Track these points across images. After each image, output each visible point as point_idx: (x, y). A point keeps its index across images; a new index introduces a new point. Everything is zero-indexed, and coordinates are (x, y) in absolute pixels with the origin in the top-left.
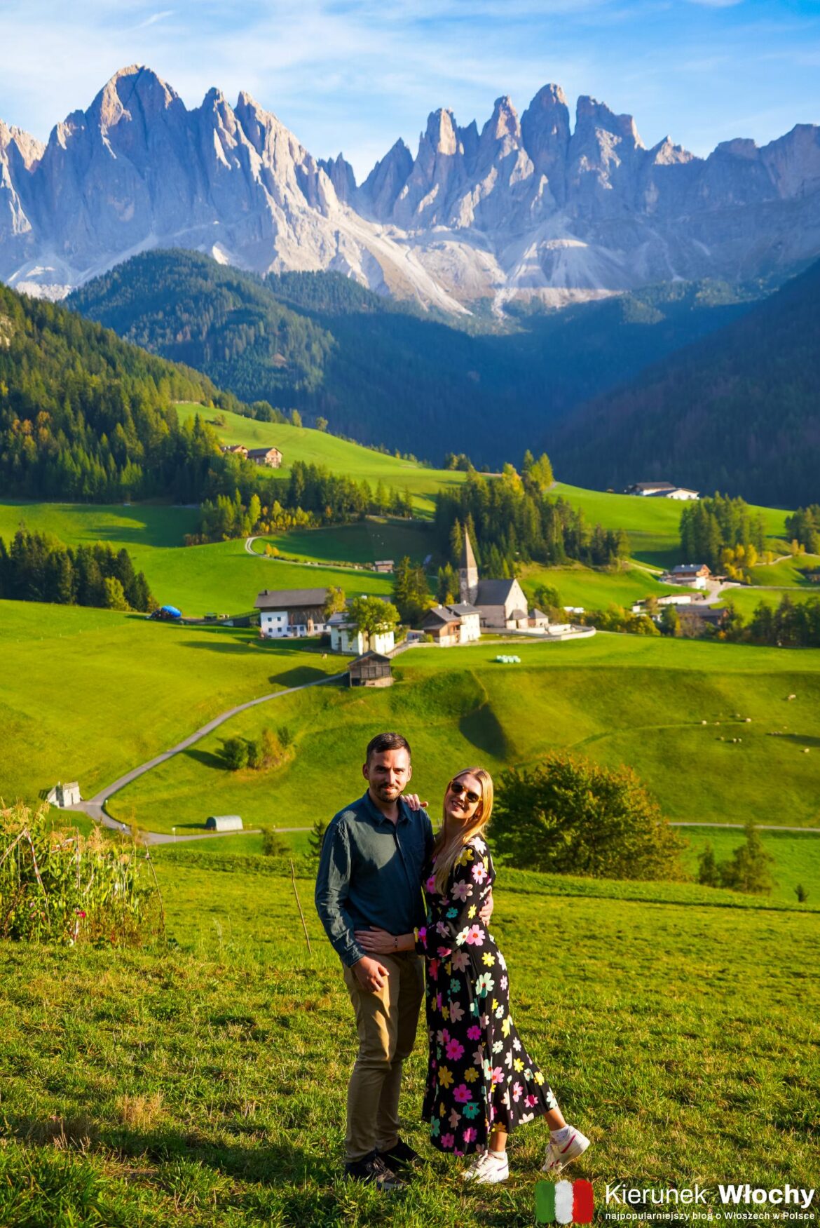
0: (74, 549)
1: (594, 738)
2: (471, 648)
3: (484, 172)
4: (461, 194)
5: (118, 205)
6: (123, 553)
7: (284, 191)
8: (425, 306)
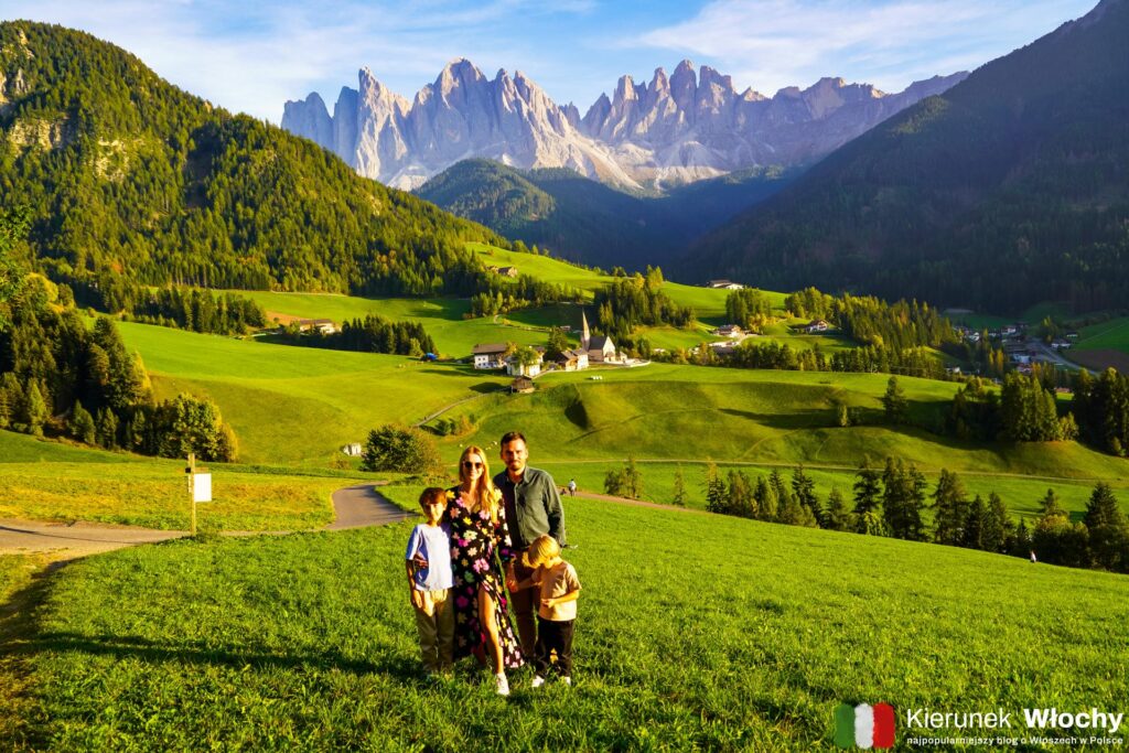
0: (396, 324)
1: (635, 418)
2: (583, 372)
3: (650, 110)
4: (637, 123)
5: (452, 135)
6: (420, 326)
7: (540, 123)
8: (617, 184)
